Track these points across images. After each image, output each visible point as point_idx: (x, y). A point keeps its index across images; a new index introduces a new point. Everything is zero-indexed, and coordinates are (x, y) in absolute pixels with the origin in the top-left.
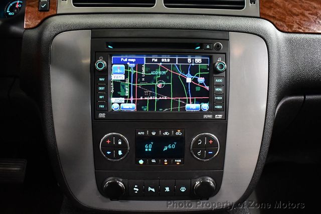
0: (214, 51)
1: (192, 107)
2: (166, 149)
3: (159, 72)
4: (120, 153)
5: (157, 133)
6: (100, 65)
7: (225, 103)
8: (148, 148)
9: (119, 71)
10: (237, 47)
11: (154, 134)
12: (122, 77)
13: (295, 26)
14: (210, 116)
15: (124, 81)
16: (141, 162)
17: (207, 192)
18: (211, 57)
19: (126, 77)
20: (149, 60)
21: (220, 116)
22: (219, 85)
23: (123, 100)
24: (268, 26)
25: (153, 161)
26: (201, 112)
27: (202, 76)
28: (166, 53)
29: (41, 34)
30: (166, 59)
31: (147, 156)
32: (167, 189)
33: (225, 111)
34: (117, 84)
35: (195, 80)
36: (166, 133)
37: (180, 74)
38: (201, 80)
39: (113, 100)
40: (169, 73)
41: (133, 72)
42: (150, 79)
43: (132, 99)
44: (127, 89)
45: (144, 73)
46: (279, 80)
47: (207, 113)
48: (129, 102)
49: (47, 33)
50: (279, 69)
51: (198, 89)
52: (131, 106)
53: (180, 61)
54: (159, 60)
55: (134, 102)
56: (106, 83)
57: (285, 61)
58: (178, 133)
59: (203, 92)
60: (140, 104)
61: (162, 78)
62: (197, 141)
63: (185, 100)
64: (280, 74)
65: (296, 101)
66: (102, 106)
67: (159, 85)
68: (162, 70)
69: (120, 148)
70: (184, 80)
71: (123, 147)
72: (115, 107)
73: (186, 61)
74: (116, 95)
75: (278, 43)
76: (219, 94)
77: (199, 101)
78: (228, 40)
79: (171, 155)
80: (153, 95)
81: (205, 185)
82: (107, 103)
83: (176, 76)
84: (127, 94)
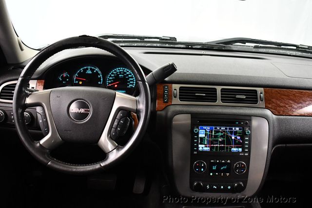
0: (245, 125)
1: (234, 150)
2: (222, 168)
3: (220, 134)
4: (202, 170)
5: (219, 161)
6: (196, 131)
7: (249, 148)
8: (214, 168)
9: (202, 133)
10: (255, 123)
11: (218, 161)
12: (204, 136)
13: (281, 112)
14: (243, 154)
15: (205, 137)
16: (211, 174)
17: (241, 189)
18: (243, 128)
19: (205, 136)
20: (216, 128)
21: (247, 154)
22: (247, 140)
23: (204, 146)
24: (268, 112)
25: (217, 174)
26: (239, 152)
27: (239, 136)
28: (223, 126)
29: (167, 114)
30: (223, 128)
31: (214, 172)
32: (222, 187)
33: (249, 152)
34: (202, 139)
35: (236, 138)
36: (223, 161)
37: (229, 135)
38: (238, 138)
39: (200, 146)
40: (224, 134)
41: (208, 133)
42: (216, 137)
43: (208, 145)
44: (206, 141)
45: (213, 134)
46: (273, 138)
47: (241, 153)
48: (207, 147)
49: (169, 114)
50: (274, 131)
51: (237, 142)
52: (207, 149)
53: (229, 129)
54: (220, 129)
55: (209, 147)
56: (197, 139)
57: (276, 129)
58: (229, 161)
59: (239, 143)
60: (212, 148)
61: (222, 136)
62: (236, 165)
63: (231, 147)
64: (273, 135)
65: (282, 147)
66: (195, 149)
67: (220, 140)
68: (222, 133)
69: (202, 167)
70: (231, 137)
71: (204, 167)
72: (200, 149)
73: (232, 129)
74: (201, 144)
75: (273, 121)
76: (247, 144)
77: (238, 147)
78: (251, 120)
79: (225, 171)
80: (217, 144)
81: (239, 185)
82: (198, 147)
83: (227, 136)
84: (206, 143)
